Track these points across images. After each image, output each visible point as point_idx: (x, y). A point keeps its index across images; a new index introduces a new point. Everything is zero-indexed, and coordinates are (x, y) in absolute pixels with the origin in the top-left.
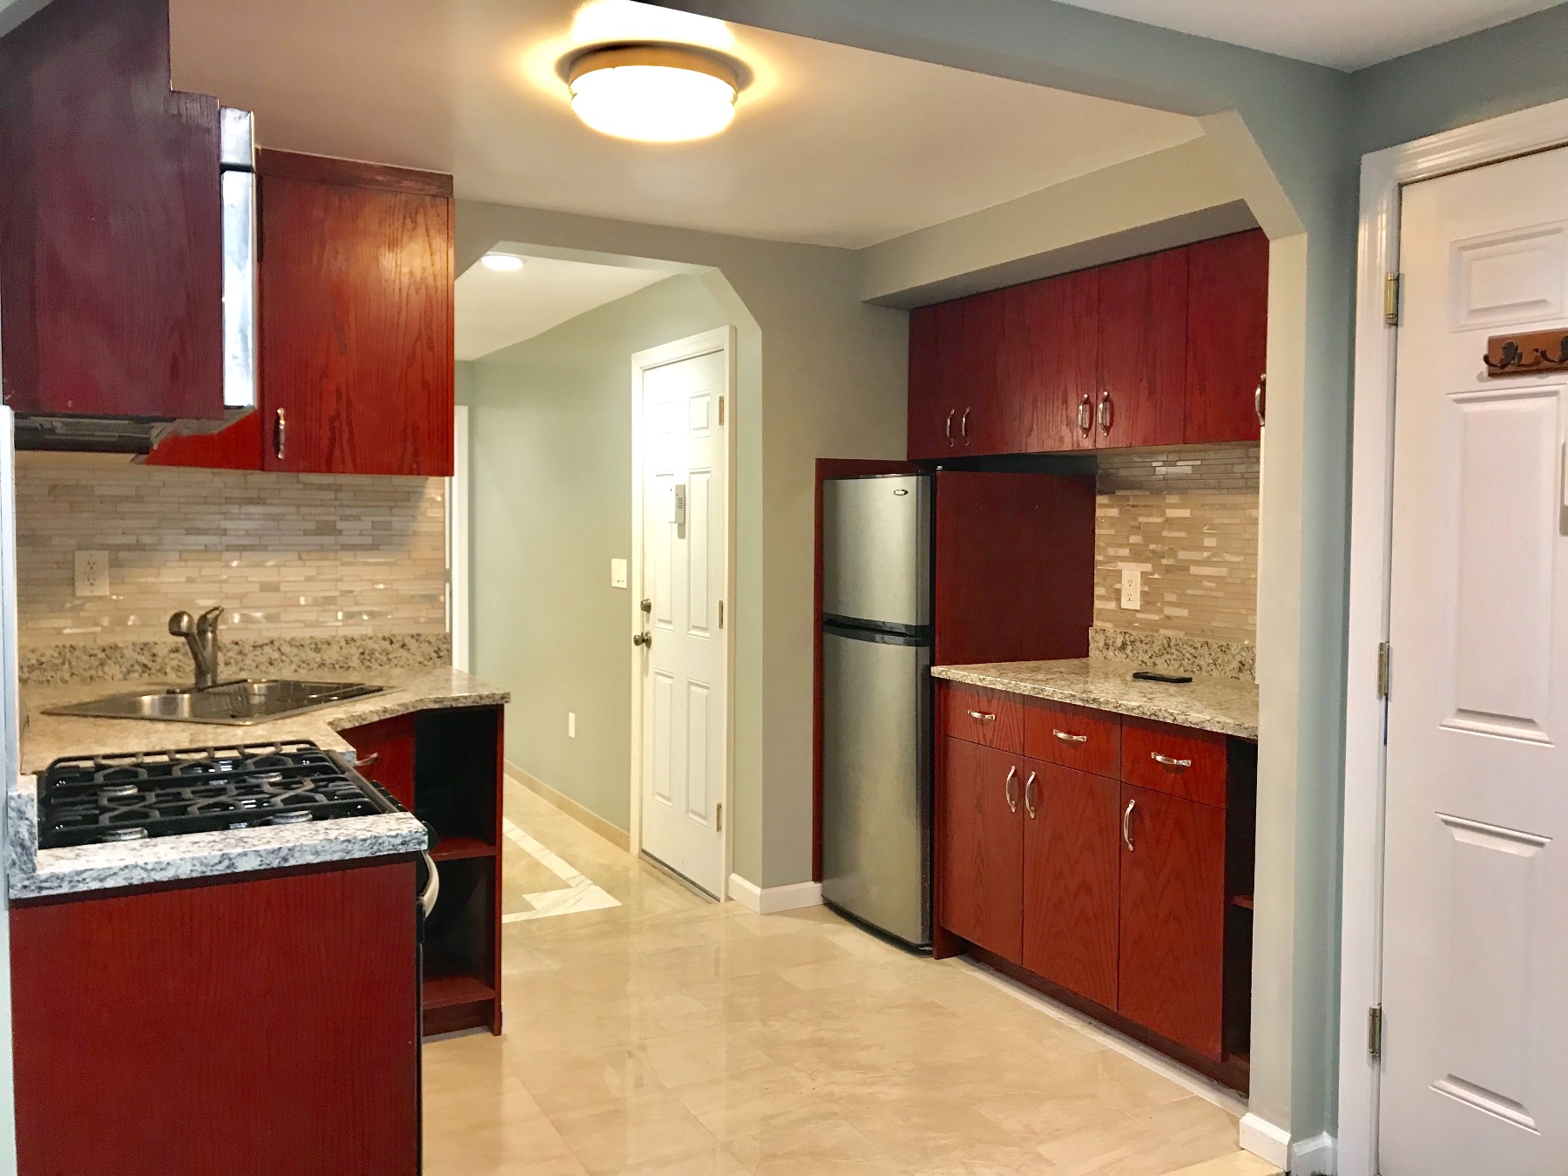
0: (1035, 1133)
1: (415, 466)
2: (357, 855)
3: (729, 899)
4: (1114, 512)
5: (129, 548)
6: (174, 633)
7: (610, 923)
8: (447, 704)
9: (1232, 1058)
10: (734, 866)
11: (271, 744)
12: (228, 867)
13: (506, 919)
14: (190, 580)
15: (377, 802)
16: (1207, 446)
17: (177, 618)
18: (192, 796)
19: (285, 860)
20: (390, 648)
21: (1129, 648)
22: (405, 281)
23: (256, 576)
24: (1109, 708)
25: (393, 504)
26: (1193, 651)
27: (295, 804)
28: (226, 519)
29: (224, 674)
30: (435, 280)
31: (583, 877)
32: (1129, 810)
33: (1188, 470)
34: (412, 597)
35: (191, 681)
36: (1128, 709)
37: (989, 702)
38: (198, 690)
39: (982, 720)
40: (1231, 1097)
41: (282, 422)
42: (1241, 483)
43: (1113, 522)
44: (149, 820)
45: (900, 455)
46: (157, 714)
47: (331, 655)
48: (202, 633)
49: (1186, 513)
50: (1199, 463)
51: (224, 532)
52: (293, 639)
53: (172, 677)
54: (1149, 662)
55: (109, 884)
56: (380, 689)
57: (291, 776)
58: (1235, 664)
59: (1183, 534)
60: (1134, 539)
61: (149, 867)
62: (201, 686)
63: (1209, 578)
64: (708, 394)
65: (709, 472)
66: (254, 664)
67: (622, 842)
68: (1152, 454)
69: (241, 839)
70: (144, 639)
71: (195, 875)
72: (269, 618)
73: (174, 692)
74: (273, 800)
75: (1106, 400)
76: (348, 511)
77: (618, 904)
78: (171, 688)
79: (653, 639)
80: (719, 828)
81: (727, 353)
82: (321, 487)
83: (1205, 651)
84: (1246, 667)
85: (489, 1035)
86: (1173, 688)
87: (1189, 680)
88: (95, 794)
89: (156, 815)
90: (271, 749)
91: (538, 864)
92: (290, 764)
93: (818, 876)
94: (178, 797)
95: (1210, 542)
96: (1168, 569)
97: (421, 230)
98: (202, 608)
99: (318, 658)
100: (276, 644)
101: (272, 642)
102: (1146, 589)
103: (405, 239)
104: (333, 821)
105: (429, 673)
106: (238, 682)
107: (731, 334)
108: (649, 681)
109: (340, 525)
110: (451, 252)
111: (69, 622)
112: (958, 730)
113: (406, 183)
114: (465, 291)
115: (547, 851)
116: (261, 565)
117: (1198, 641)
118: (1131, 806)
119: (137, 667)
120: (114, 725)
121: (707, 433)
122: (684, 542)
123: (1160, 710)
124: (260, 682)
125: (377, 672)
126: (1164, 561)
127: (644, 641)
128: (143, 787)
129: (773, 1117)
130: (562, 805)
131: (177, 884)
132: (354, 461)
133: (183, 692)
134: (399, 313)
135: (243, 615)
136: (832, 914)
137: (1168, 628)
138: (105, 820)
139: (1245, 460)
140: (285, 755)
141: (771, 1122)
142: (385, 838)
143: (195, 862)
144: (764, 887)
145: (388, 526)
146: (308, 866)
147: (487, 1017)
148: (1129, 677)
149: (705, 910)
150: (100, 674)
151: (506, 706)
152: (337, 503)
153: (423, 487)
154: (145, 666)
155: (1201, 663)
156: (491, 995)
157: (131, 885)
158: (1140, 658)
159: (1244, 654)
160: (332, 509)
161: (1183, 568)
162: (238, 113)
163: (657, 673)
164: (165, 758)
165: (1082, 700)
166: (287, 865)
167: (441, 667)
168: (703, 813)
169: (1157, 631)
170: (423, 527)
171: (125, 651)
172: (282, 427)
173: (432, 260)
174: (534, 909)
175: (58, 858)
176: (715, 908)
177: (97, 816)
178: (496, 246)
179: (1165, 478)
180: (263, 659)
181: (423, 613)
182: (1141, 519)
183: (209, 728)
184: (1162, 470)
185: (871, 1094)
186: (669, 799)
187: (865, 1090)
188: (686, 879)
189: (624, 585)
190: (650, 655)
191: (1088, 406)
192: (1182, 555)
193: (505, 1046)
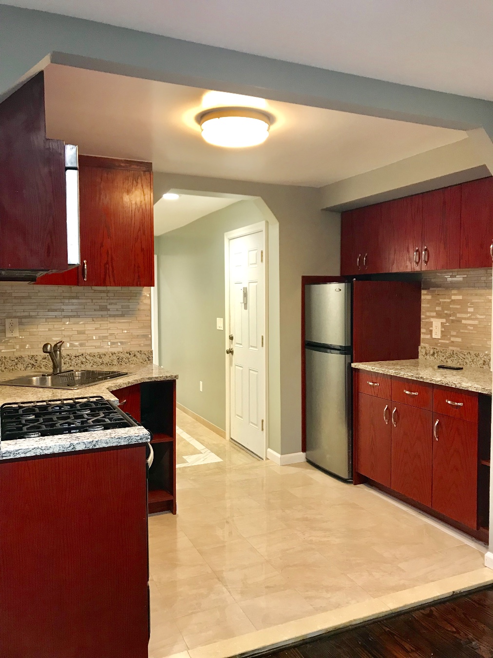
0: (397, 559)
1: (139, 283)
2: (123, 444)
3: (267, 459)
4: (429, 297)
5: (25, 317)
6: (44, 352)
7: (219, 469)
8: (153, 380)
9: (481, 529)
10: (269, 446)
11: (85, 398)
12: (73, 449)
13: (177, 466)
14: (50, 330)
15: (129, 422)
16: (470, 269)
17: (45, 346)
18: (56, 419)
19: (95, 446)
20: (129, 356)
21: (436, 355)
22: (134, 206)
23: (76, 328)
24: (428, 381)
25: (130, 298)
26: (463, 356)
27: (98, 423)
28: (63, 305)
29: (64, 368)
30: (146, 206)
31: (207, 449)
32: (436, 424)
33: (461, 279)
34: (138, 336)
35: (51, 371)
36: (436, 382)
37: (377, 378)
38: (54, 374)
39: (373, 386)
40: (481, 545)
41: (86, 266)
42: (484, 285)
43: (429, 302)
44: (41, 429)
45: (337, 273)
46: (38, 385)
47: (106, 359)
48: (55, 351)
49: (460, 297)
50: (466, 276)
51: (63, 310)
52: (91, 353)
53: (43, 369)
54: (445, 361)
55: (28, 455)
56: (127, 374)
57: (94, 412)
58: (482, 362)
59: (458, 307)
60: (438, 308)
61: (43, 448)
62: (55, 373)
63: (470, 325)
64: (256, 250)
65: (257, 282)
66: (76, 364)
67: (222, 434)
68: (445, 272)
69: (77, 437)
70: (32, 354)
71: (60, 452)
72: (81, 345)
73: (45, 376)
74: (88, 421)
75: (426, 250)
76: (112, 301)
77: (222, 460)
78: (44, 374)
79: (234, 351)
80: (262, 429)
81: (264, 232)
82: (101, 292)
83: (468, 356)
84: (486, 363)
85: (171, 514)
86: (455, 372)
87: (462, 369)
88: (19, 418)
89: (44, 428)
90: (85, 400)
91: (189, 444)
92: (94, 406)
93: (304, 450)
94: (51, 420)
95: (471, 310)
96: (453, 321)
97: (140, 185)
98: (55, 341)
99: (101, 361)
100: (84, 355)
101: (82, 355)
102: (443, 330)
103: (133, 189)
104: (112, 430)
105: (145, 367)
106: (70, 371)
107: (266, 224)
108: (233, 368)
109: (109, 307)
110: (152, 194)
111: (4, 347)
112: (363, 389)
113: (133, 167)
114: (158, 210)
115: (192, 438)
116: (77, 323)
117: (465, 352)
118: (437, 422)
119: (30, 365)
120: (23, 389)
121: (256, 266)
122: (247, 311)
123: (450, 382)
124: (78, 371)
125: (124, 367)
126: (451, 318)
127: (230, 352)
128: (37, 415)
129: (287, 550)
130: (197, 419)
131: (53, 455)
132: (114, 281)
133: (48, 375)
134: (131, 220)
135: (70, 344)
136: (310, 466)
137: (452, 346)
138: (25, 428)
139: (486, 275)
140: (92, 402)
141: (287, 552)
142: (134, 437)
143: (60, 447)
144: (282, 454)
145: (128, 307)
146: (104, 448)
147: (170, 507)
148: (436, 367)
149: (257, 463)
150: (16, 368)
151: (177, 380)
152: (108, 298)
153: (142, 291)
154: (33, 365)
155: (467, 361)
156: (171, 498)
157: (36, 455)
158: (441, 359)
159: (485, 357)
160: (106, 301)
161: (459, 321)
162: (72, 146)
163: (236, 365)
164: (45, 403)
165: (416, 378)
166: (95, 448)
167: (150, 364)
168: (256, 423)
169: (448, 348)
170: (142, 307)
171: (25, 358)
172: (85, 268)
173: (144, 198)
174: (188, 462)
175: (8, 444)
176: (261, 462)
177: (21, 428)
178: (170, 191)
179: (451, 282)
180: (79, 361)
181: (142, 342)
182: (441, 300)
183: (59, 391)
184: (449, 279)
185: (328, 541)
186: (242, 417)
187: (326, 539)
188: (249, 450)
189: (222, 329)
190: (233, 358)
191: (418, 253)
192: (458, 315)
193: (177, 519)
